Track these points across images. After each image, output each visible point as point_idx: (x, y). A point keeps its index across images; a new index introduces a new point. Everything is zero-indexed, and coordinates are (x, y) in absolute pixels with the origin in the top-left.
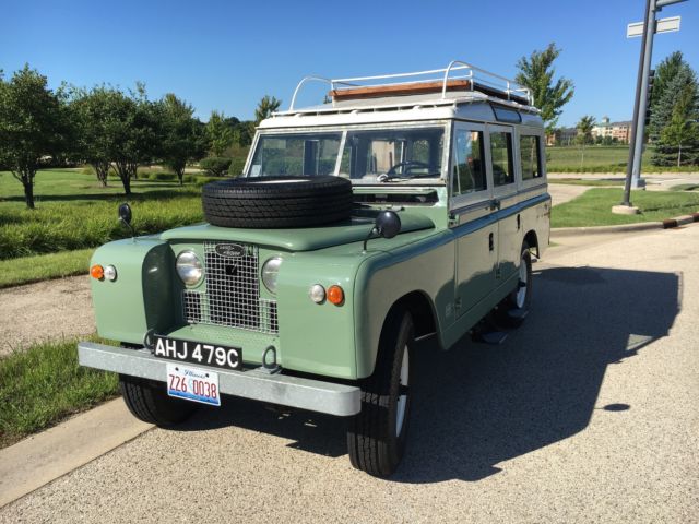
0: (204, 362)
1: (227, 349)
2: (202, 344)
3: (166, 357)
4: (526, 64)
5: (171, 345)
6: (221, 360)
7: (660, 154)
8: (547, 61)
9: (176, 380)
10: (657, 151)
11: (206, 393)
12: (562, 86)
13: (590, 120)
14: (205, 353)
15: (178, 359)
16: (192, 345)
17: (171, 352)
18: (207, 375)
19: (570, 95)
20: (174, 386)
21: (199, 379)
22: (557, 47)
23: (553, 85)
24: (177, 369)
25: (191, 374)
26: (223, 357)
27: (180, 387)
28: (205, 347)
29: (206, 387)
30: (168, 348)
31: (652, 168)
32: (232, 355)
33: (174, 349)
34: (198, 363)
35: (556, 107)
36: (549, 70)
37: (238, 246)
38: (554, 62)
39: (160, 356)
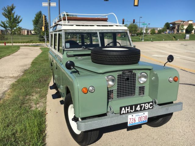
0: (141, 110)
1: (149, 103)
2: (140, 104)
3: (126, 113)
4: (5, 9)
5: (128, 108)
6: (147, 107)
7: (41, 38)
8: (12, 9)
9: (132, 120)
10: (40, 37)
11: (143, 119)
12: (18, 17)
13: (21, 28)
14: (141, 107)
15: (131, 112)
16: (136, 106)
17: (128, 111)
18: (144, 114)
19: (21, 20)
20: (131, 122)
21: (140, 116)
22: (14, 6)
23: (15, 17)
24: (132, 116)
25: (138, 115)
26: (148, 106)
27: (133, 122)
28: (141, 105)
29: (143, 118)
30: (127, 110)
31: (39, 42)
32: (151, 104)
33: (129, 109)
34: (139, 111)
35: (17, 24)
36: (13, 12)
37: (130, 71)
38: (14, 10)
39: (123, 113)
